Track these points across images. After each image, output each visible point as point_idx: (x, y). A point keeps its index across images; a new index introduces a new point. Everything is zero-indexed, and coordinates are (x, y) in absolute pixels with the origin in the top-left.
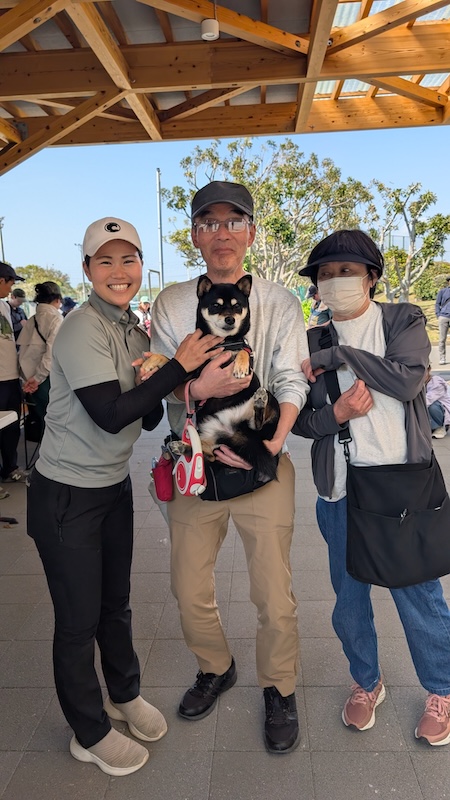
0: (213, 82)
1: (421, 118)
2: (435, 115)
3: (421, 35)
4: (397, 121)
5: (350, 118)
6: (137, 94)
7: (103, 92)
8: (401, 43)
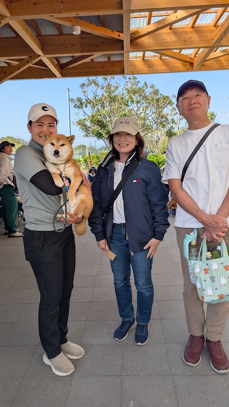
0: (81, 52)
1: (183, 68)
2: (189, 67)
3: (176, 32)
4: (172, 70)
5: (150, 68)
6: (47, 58)
7: (31, 57)
8: (167, 36)
